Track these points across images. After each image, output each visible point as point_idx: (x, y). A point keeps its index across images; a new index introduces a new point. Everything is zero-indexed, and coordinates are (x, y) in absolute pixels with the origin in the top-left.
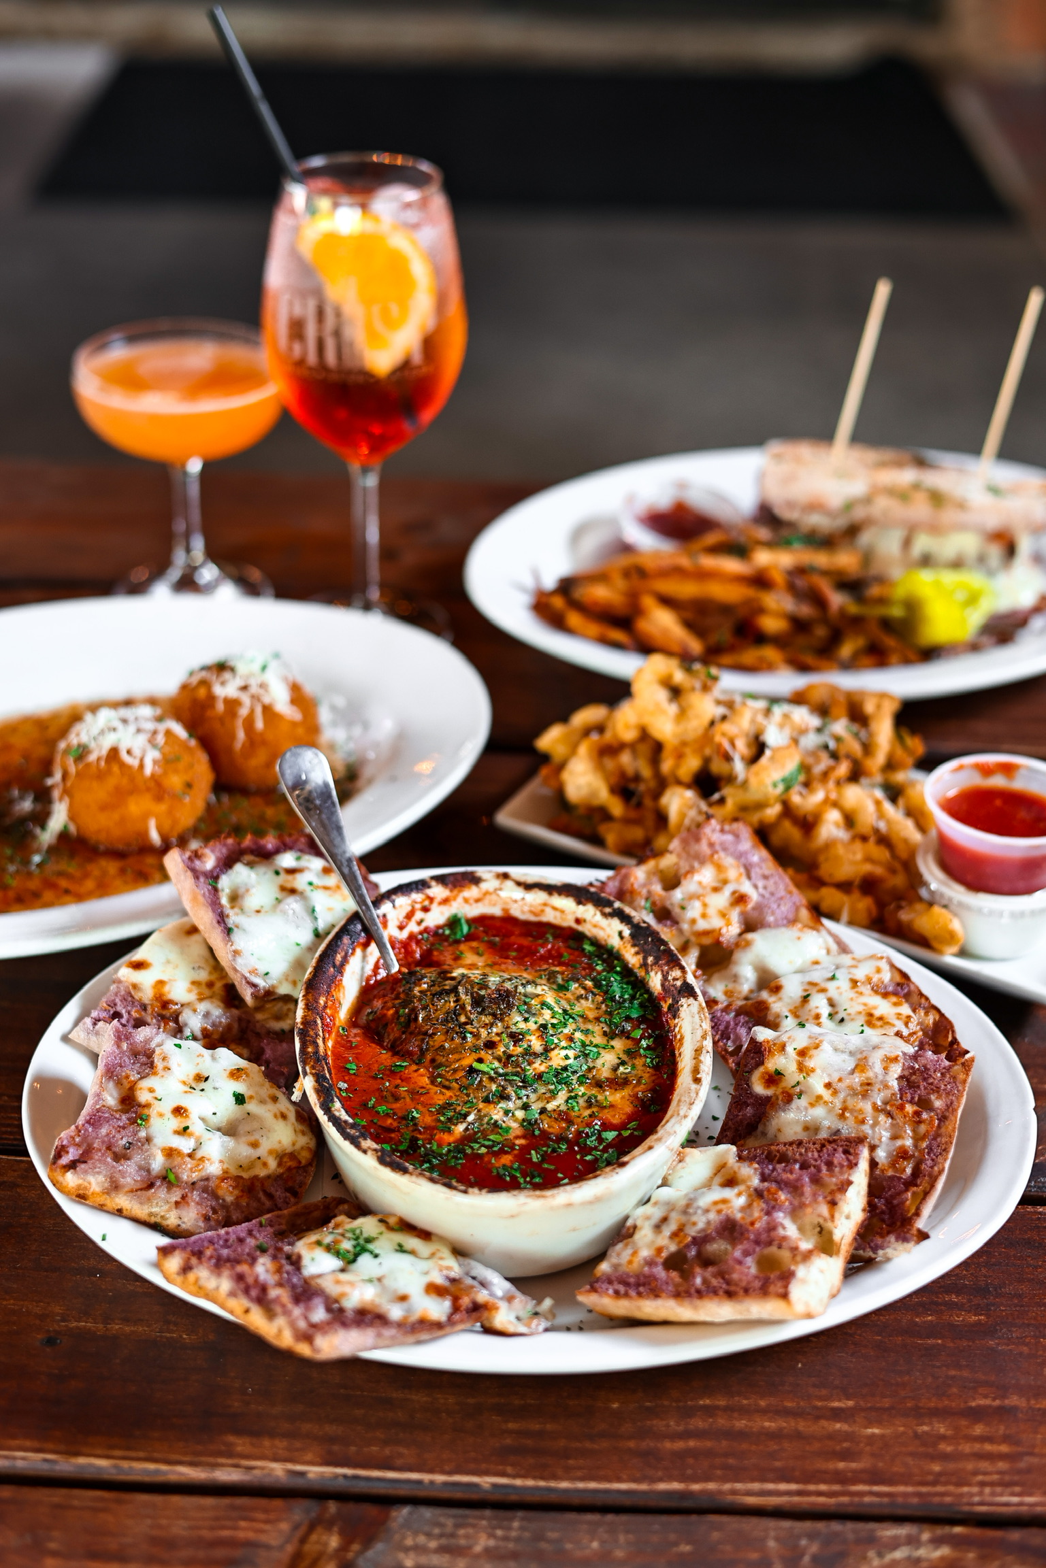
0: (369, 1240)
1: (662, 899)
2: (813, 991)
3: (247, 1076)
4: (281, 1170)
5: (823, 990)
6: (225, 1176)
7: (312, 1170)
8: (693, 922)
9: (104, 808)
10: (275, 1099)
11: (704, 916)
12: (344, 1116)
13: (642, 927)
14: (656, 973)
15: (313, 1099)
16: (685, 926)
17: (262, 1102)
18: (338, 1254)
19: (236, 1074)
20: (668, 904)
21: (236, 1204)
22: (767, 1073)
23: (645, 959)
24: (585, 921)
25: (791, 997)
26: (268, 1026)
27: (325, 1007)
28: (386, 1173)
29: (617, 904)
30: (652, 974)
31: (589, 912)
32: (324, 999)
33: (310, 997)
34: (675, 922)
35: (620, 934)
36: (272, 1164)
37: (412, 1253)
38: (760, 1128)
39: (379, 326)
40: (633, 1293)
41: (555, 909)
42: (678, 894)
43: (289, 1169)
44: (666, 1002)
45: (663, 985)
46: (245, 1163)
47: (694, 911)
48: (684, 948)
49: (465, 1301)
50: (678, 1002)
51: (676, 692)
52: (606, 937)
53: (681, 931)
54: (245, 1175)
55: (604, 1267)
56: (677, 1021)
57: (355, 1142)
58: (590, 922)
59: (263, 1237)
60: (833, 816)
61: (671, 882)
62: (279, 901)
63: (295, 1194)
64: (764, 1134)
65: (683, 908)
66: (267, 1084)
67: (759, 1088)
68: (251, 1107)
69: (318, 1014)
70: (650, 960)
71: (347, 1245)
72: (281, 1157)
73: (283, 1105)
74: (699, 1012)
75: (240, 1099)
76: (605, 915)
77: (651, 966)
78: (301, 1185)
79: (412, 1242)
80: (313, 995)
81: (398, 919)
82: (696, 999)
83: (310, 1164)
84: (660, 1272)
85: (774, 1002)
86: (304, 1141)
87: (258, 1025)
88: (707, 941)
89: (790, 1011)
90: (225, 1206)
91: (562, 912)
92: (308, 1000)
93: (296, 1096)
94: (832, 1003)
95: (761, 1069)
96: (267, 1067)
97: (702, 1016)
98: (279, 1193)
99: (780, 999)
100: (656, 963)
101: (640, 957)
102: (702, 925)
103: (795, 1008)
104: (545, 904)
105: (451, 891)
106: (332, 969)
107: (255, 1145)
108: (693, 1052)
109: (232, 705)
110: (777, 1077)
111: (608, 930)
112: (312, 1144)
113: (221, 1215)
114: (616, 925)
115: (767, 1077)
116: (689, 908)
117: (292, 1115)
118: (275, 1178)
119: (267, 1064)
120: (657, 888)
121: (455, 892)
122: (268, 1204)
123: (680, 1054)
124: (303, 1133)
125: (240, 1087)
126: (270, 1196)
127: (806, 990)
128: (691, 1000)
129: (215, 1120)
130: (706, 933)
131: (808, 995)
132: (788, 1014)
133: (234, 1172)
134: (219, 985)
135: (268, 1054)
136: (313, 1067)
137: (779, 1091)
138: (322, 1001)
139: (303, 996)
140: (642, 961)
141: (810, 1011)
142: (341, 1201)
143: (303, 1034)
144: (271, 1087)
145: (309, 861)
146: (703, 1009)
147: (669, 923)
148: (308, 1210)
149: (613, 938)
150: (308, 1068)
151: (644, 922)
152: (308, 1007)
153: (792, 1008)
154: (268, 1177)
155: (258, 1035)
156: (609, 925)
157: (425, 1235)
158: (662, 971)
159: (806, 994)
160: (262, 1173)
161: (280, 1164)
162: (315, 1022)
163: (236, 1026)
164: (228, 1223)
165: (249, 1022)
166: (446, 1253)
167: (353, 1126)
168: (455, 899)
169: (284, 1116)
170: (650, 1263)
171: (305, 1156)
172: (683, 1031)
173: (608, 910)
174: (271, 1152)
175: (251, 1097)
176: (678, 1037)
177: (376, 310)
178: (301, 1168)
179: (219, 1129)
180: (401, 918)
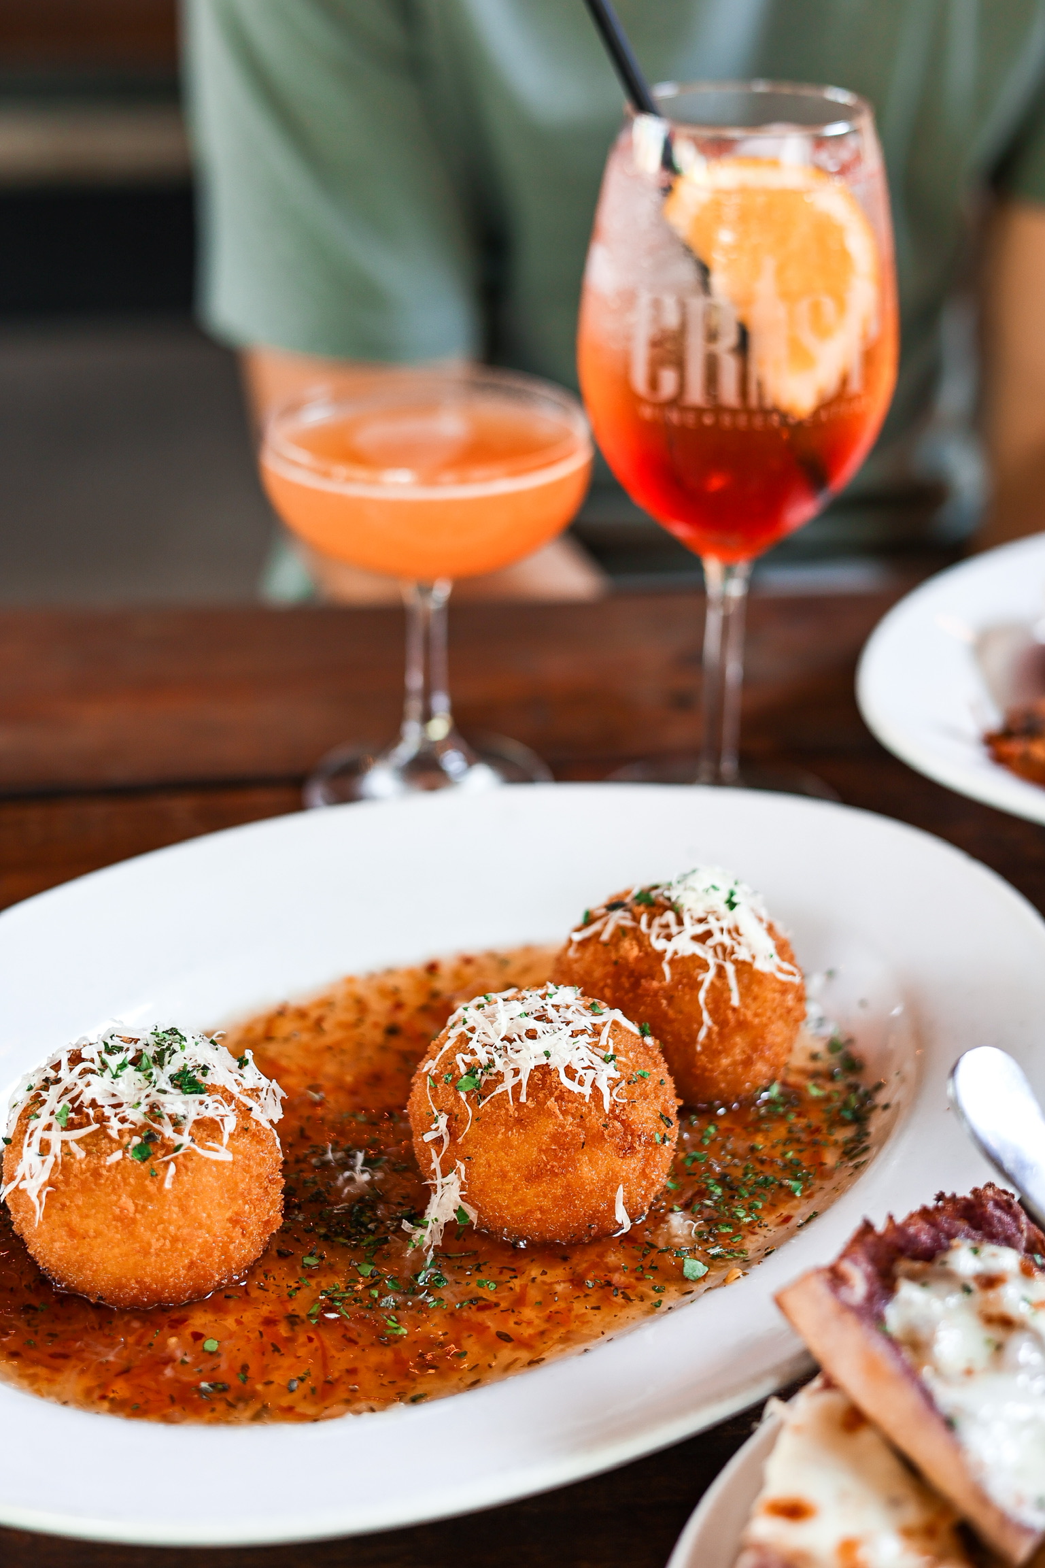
9: (534, 1176)
39: (808, 338)
62: (999, 1348)
109: (688, 967)
134: (944, 1527)
145: (994, 1255)
177: (803, 307)
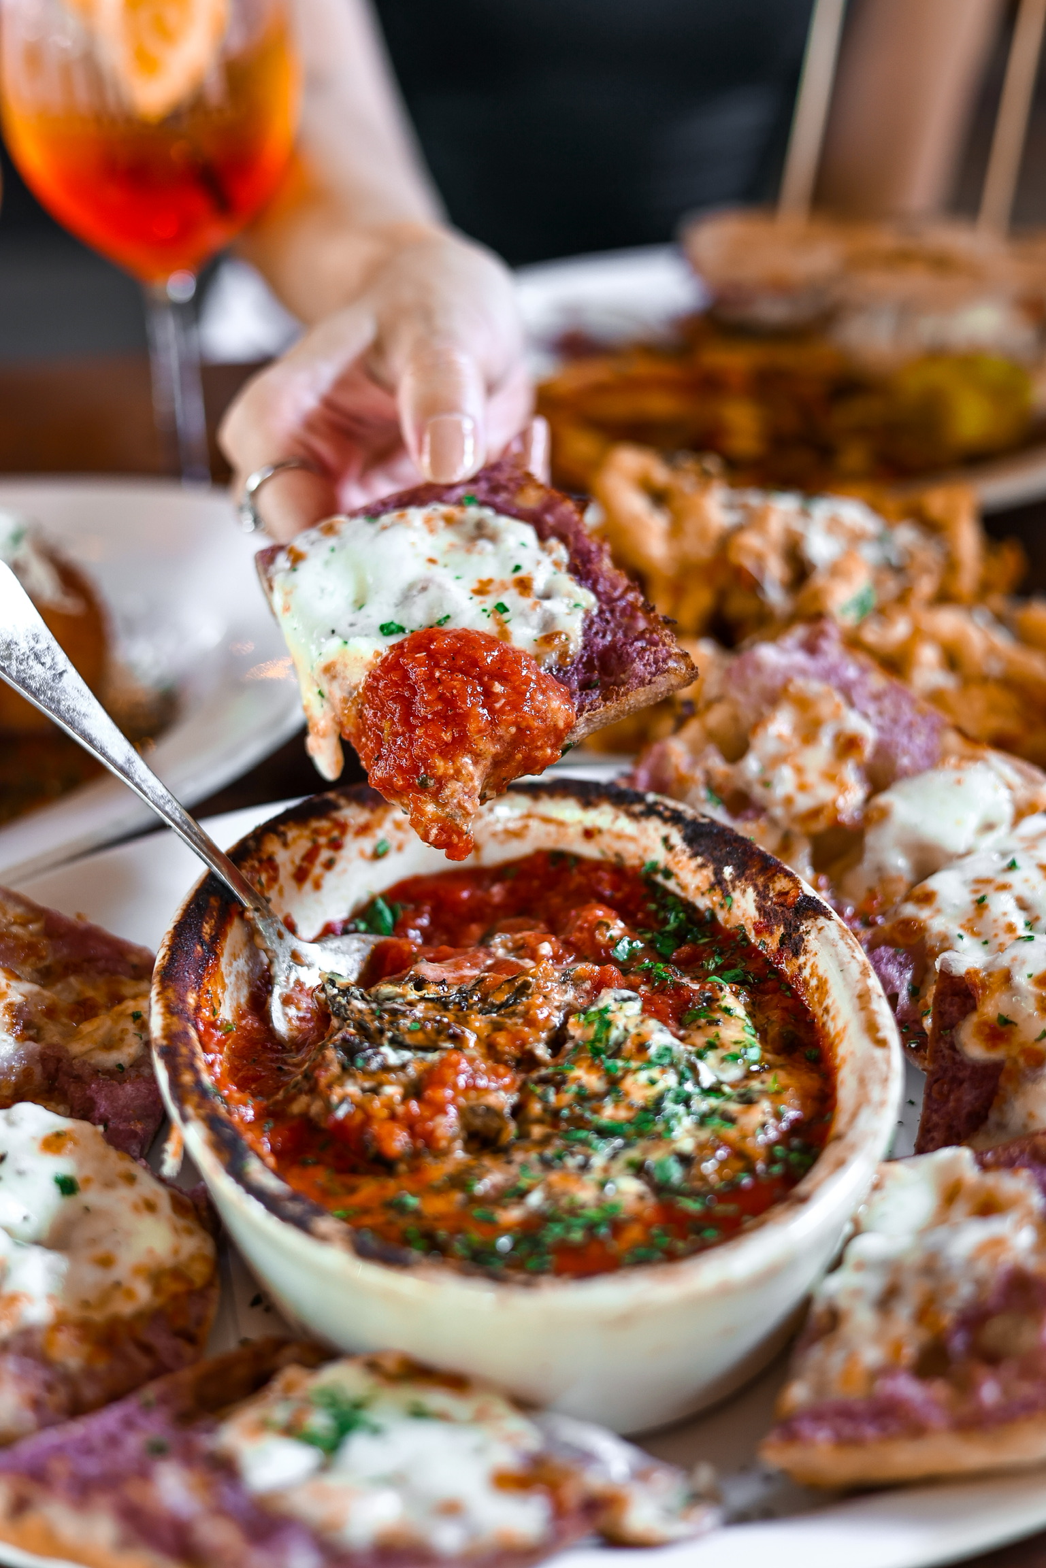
0: (358, 1406)
1: (727, 777)
2: (988, 890)
3: (76, 1143)
4: (159, 1301)
5: (1004, 887)
6: (60, 1323)
7: (215, 1294)
8: (788, 801)
10: (130, 1179)
11: (803, 787)
12: (272, 1183)
13: (703, 825)
14: (744, 891)
15: (206, 1160)
16: (778, 812)
17: (109, 1185)
18: (308, 1439)
19: (53, 1143)
20: (740, 784)
21: (89, 1373)
22: (984, 1023)
23: (718, 872)
24: (600, 831)
25: (955, 906)
26: (93, 1061)
27: (198, 1008)
28: (373, 1276)
29: (651, 797)
30: (736, 895)
31: (603, 817)
32: (194, 995)
33: (170, 994)
34: (760, 810)
35: (666, 840)
36: (143, 1292)
37: (443, 1417)
38: (993, 1116)
40: (870, 1431)
41: (547, 820)
42: (752, 765)
43: (175, 1297)
44: (771, 933)
45: (760, 909)
46: (92, 1296)
47: (785, 782)
48: (786, 846)
49: (572, 1494)
50: (798, 928)
51: (659, 497)
52: (640, 852)
53: (774, 822)
54: (98, 1317)
55: (798, 1393)
56: (802, 959)
57: (301, 1224)
58: (609, 831)
59: (155, 1427)
60: (928, 655)
61: (736, 750)
63: (191, 1339)
64: (1002, 1126)
65: (767, 784)
66: (113, 1154)
67: (975, 1050)
68: (91, 1196)
69: (188, 1020)
70: (728, 871)
71: (319, 1421)
72: (157, 1276)
73: (147, 1186)
74: (842, 937)
75: (67, 1186)
76: (634, 817)
77: (732, 882)
78: (200, 1321)
79: (437, 1399)
80: (175, 991)
81: (293, 862)
82: (830, 919)
83: (209, 1284)
84: (908, 1388)
85: (931, 917)
86: (194, 1245)
87: (75, 1062)
88: (820, 825)
89: (962, 926)
90: (67, 1379)
91: (561, 824)
92: (167, 999)
93: (170, 1166)
94: (1023, 905)
95: (974, 1018)
96: (106, 1126)
97: (850, 942)
98: (163, 1342)
99: (939, 911)
100: (739, 876)
101: (708, 873)
102: (804, 803)
103: (969, 920)
104: (529, 816)
105: (373, 811)
106: (199, 948)
107: (106, 1262)
108: (856, 1001)
110: (1004, 1029)
111: (644, 841)
112: (208, 1248)
113: (62, 1396)
114: (654, 829)
115: (987, 1030)
116: (776, 781)
117: (164, 1203)
118: (152, 1316)
119: (104, 1121)
120: (716, 763)
121: (380, 812)
122: (145, 1363)
123: (826, 1010)
124: (190, 1232)
125: (63, 1165)
126: (147, 1349)
127: (976, 891)
128: (822, 921)
129: (28, 1230)
130: (815, 813)
131: (982, 899)
132: (961, 932)
133: (75, 1313)
135: (103, 1106)
136: (198, 1106)
137: (1015, 1051)
138: (191, 999)
139: (158, 994)
140: (712, 879)
141: (995, 921)
142: (279, 1345)
143: (169, 1055)
144: (121, 1159)
146: (847, 931)
147: (750, 814)
148: (225, 1367)
149: (653, 851)
150: (190, 1110)
151: (704, 816)
152: (169, 1010)
153: (963, 921)
154: (140, 1316)
155: (78, 1079)
156: (645, 831)
157: (457, 1382)
158: (756, 887)
159: (978, 896)
160: (125, 1308)
161: (157, 1290)
162: (187, 1033)
163: (38, 1070)
164: (77, 1409)
165: (59, 1060)
166: (500, 1408)
167: (294, 1197)
168: (380, 824)
169: (150, 1207)
170: (886, 1371)
171: (199, 1272)
172: (821, 971)
173: (638, 808)
174: (138, 1271)
175: (88, 1181)
176: (814, 983)
178: (197, 1294)
179: (37, 1242)
180: (298, 861)
